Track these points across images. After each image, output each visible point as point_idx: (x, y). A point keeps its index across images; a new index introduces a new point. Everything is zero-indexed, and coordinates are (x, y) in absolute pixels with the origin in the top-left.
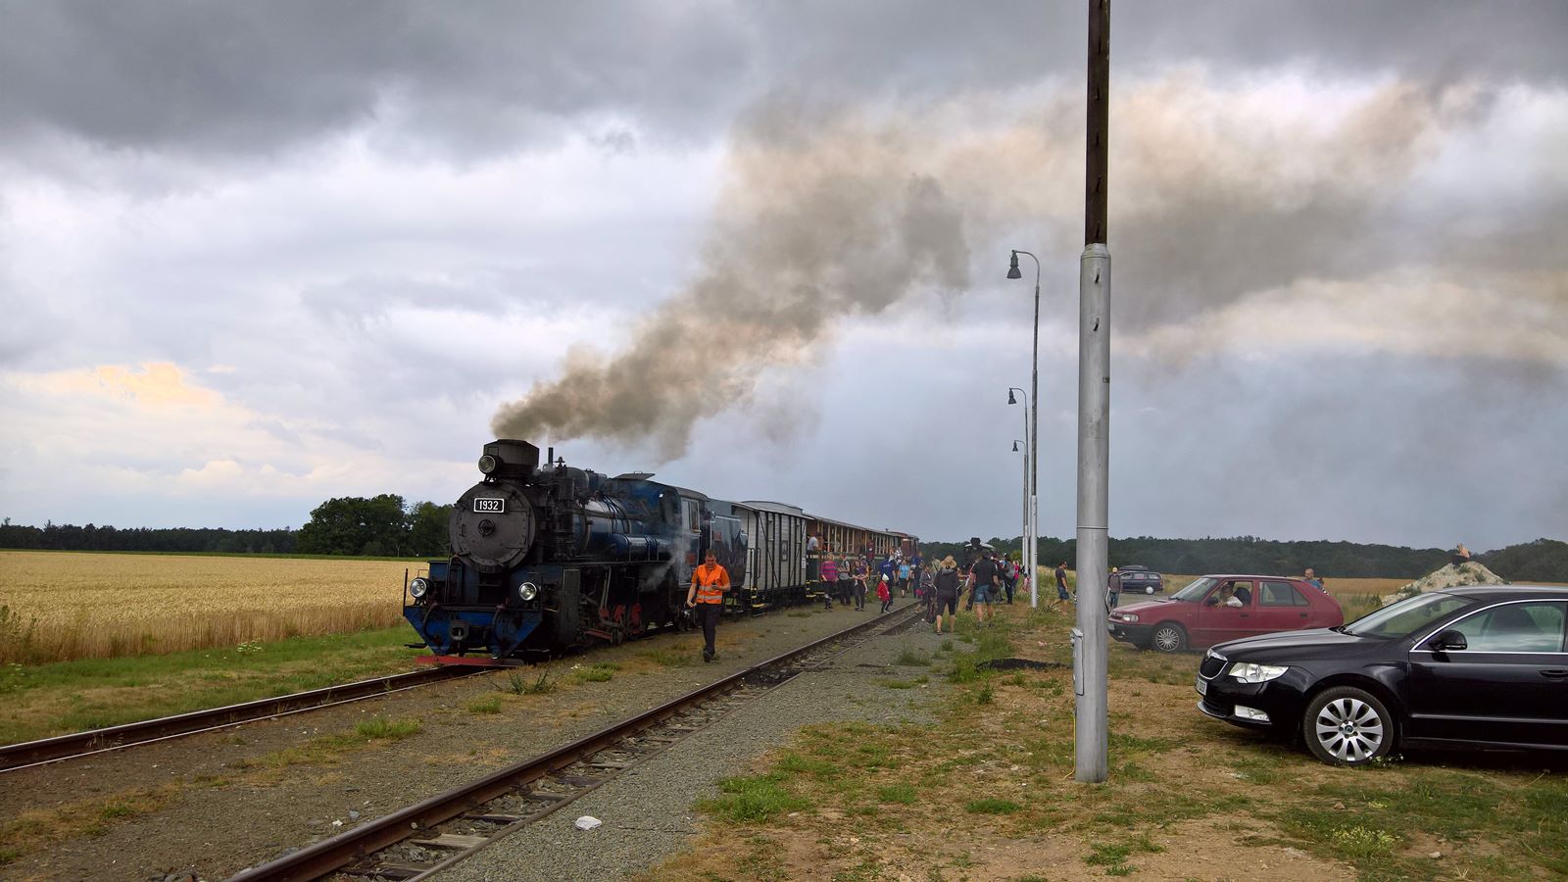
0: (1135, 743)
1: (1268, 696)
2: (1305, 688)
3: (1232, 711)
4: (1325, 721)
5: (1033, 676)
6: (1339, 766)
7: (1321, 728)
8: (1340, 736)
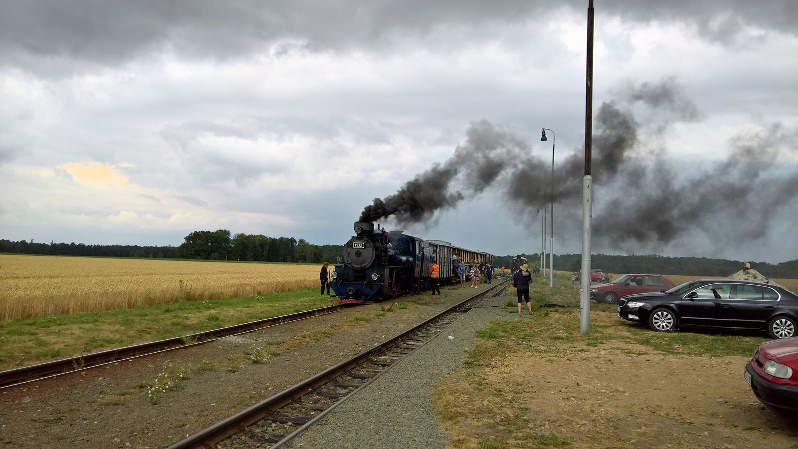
0: (598, 326)
1: (640, 312)
2: (649, 309)
3: (628, 316)
4: (655, 319)
5: (561, 310)
6: (660, 332)
7: (654, 321)
8: (660, 323)
